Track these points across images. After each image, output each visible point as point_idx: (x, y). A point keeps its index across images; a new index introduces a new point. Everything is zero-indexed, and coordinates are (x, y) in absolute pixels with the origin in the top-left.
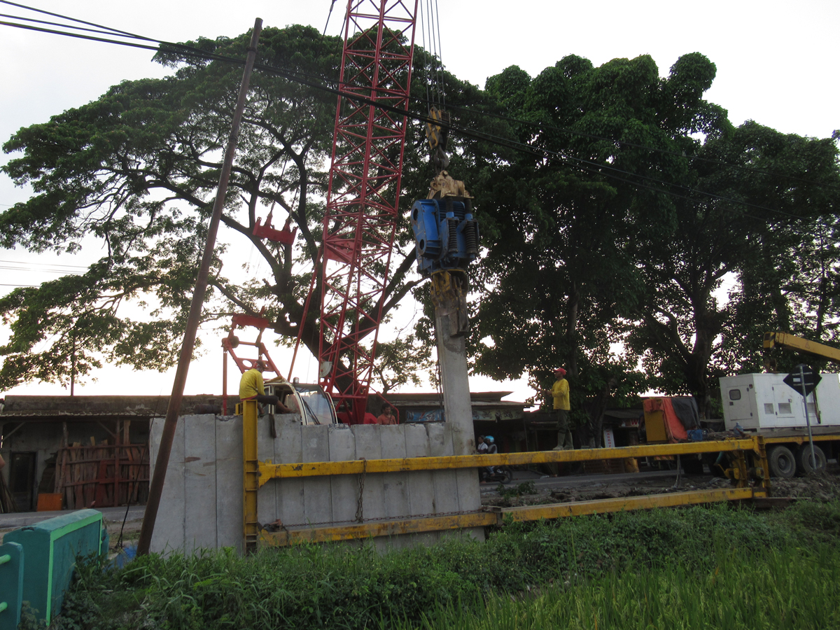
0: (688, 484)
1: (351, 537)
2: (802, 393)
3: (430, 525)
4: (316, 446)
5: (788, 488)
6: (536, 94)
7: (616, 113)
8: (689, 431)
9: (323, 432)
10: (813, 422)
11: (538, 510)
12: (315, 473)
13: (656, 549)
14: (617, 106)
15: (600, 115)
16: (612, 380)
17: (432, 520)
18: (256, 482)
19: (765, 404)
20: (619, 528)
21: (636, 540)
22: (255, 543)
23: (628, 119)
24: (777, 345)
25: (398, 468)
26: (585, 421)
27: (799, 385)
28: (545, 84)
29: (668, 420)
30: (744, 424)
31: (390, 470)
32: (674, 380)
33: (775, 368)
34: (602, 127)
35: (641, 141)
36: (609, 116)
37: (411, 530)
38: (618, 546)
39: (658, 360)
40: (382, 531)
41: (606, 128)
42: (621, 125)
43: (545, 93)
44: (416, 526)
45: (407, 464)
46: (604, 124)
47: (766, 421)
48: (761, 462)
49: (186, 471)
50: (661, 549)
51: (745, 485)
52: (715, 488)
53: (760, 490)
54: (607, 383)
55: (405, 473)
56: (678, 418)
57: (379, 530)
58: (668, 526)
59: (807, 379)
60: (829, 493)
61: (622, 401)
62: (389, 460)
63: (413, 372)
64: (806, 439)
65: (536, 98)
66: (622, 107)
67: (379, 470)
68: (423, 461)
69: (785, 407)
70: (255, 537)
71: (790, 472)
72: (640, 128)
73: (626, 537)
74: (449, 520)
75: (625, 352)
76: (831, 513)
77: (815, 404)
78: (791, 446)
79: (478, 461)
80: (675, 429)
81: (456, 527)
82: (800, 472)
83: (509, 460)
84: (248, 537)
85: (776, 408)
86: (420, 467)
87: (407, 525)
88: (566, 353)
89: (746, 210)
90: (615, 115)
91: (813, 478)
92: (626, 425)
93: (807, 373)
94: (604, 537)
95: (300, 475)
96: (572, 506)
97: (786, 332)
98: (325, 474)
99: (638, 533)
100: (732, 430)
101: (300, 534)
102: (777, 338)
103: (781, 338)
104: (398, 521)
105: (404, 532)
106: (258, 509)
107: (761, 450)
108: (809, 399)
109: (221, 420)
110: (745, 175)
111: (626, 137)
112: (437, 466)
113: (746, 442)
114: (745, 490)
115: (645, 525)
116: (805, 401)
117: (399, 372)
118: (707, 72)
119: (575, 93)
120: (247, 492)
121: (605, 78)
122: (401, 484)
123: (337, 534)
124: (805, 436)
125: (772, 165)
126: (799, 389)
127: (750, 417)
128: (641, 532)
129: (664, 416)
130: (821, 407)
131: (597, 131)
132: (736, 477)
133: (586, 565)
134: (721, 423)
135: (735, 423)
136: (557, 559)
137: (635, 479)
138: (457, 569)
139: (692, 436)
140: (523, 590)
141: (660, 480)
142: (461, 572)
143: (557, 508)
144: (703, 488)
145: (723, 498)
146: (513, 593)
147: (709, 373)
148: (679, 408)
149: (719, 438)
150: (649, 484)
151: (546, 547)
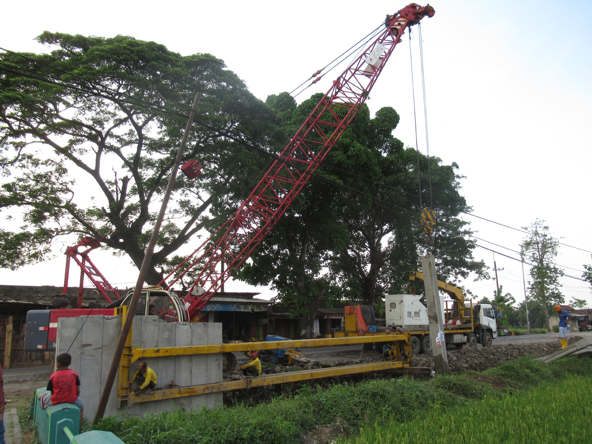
0: (368, 358)
3: (234, 386)
4: (167, 337)
5: (418, 361)
6: (300, 115)
7: (346, 136)
8: (369, 326)
9: (172, 327)
11: (295, 375)
12: (168, 354)
14: (348, 132)
16: (324, 290)
18: (130, 361)
19: (408, 312)
22: (126, 401)
23: (353, 142)
24: (417, 279)
25: (218, 351)
26: (306, 315)
27: (427, 303)
28: (307, 109)
29: (358, 320)
30: (397, 323)
31: (214, 352)
34: (338, 143)
38: (360, 402)
39: (346, 278)
40: (206, 390)
41: (340, 144)
44: (226, 387)
45: (223, 348)
46: (340, 142)
47: (408, 321)
48: (408, 347)
49: (82, 353)
51: (399, 360)
53: (406, 363)
54: (321, 292)
56: (364, 318)
61: (328, 304)
64: (427, 332)
66: (350, 133)
67: (206, 352)
69: (417, 314)
70: (126, 397)
75: (329, 273)
76: (452, 382)
78: (419, 336)
79: (264, 346)
80: (362, 326)
84: (123, 397)
85: (413, 314)
92: (327, 317)
94: (352, 398)
95: (158, 356)
98: (174, 355)
100: (390, 326)
102: (416, 275)
103: (418, 275)
107: (409, 340)
109: (107, 319)
110: (407, 180)
113: (402, 336)
114: (399, 363)
115: (373, 391)
120: (123, 367)
127: (400, 319)
129: (356, 317)
132: (395, 355)
133: (346, 413)
134: (383, 321)
135: (393, 321)
136: (331, 410)
137: (335, 353)
138: (286, 419)
139: (370, 329)
140: (315, 428)
141: (348, 353)
142: (288, 421)
143: (305, 374)
144: (376, 360)
145: (389, 368)
146: (310, 430)
147: (375, 289)
148: (364, 312)
149: (384, 331)
150: (343, 355)
151: (325, 404)
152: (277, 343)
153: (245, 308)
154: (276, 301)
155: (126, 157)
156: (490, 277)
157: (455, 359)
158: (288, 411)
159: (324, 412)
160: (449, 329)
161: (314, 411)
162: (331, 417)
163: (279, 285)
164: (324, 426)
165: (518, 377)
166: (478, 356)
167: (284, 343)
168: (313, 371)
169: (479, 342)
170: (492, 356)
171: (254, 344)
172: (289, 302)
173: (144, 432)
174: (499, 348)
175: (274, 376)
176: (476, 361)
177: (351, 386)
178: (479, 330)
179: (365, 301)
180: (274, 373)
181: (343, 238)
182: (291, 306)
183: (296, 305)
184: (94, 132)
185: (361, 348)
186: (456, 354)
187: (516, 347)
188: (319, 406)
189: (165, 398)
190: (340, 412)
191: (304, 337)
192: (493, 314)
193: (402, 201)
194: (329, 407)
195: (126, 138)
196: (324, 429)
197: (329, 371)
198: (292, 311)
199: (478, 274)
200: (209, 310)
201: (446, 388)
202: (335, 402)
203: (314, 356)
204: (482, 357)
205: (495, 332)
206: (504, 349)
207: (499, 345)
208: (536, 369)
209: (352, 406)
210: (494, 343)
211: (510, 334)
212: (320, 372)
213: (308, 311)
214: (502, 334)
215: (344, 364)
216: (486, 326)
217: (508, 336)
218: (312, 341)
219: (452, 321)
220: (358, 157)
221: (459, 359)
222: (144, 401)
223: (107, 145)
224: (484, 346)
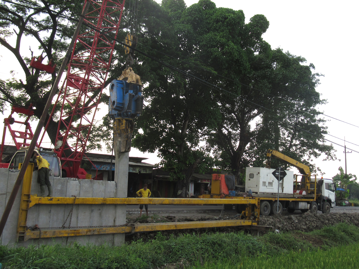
0: (226, 216)
1: (73, 235)
2: (278, 180)
3: (111, 231)
4: (60, 188)
5: (266, 221)
7: (223, 36)
8: (230, 191)
9: (64, 182)
10: (280, 191)
11: (162, 225)
12: (59, 202)
13: (216, 250)
14: (225, 33)
15: (216, 35)
16: (199, 160)
17: (113, 228)
18: (28, 205)
19: (263, 182)
20: (203, 241)
21: (209, 246)
22: (23, 236)
23: (228, 41)
24: (272, 156)
25: (100, 202)
26: (182, 179)
27: (278, 176)
29: (222, 185)
30: (253, 190)
31: (97, 203)
32: (226, 163)
33: (270, 165)
35: (232, 53)
36: (220, 37)
37: (102, 233)
38: (202, 248)
39: (220, 151)
40: (88, 232)
42: (225, 43)
43: (192, 17)
45: (105, 201)
47: (262, 189)
48: (257, 210)
50: (218, 250)
51: (249, 219)
52: (237, 219)
53: (255, 222)
54: (196, 161)
55: (103, 205)
56: (226, 184)
57: (87, 232)
58: (222, 241)
59: (281, 174)
60: (281, 224)
61: (201, 171)
62: (97, 198)
63: (98, 143)
64: (276, 199)
65: (187, 18)
66: (227, 34)
67: (91, 203)
68: (113, 200)
69: (271, 184)
70: (23, 233)
71: (268, 213)
72: (233, 47)
73: (205, 245)
74: (121, 229)
75: (206, 146)
77: (282, 184)
78: (270, 202)
79: (138, 201)
80: (224, 190)
81: (124, 232)
82: (271, 214)
83: (153, 202)
84: (20, 233)
85: (267, 184)
86: (111, 203)
87: (101, 230)
88: (179, 144)
89: (270, 92)
90: (223, 37)
91: (276, 217)
92: (201, 182)
93: (282, 171)
94: (196, 244)
95: (51, 203)
96: (177, 225)
97: (277, 150)
98: (64, 203)
99: (210, 243)
100: (247, 192)
101: (47, 233)
102: (273, 153)
103: (274, 153)
104: (97, 229)
105: (99, 234)
106: (27, 219)
107: (258, 204)
108: (281, 182)
109: (12, 172)
110: (272, 75)
111: (226, 50)
112: (119, 203)
113: (253, 201)
114: (249, 222)
115: (213, 240)
116: (279, 182)
117: (92, 142)
118: (265, 25)
119: (206, 19)
120: (23, 210)
121: (221, 17)
122: (100, 210)
123: (66, 233)
124: (276, 197)
125: (284, 73)
126: (277, 178)
127: (256, 187)
128: (211, 243)
129: (220, 183)
130: (284, 185)
131: (213, 43)
132: (247, 215)
133: (189, 256)
134: (243, 188)
135: (250, 188)
136: (178, 253)
137: (202, 210)
138: (139, 256)
139: (231, 193)
140: (164, 266)
141: (213, 211)
142: (141, 258)
143: (170, 225)
144: (232, 218)
145: (240, 225)
146: (159, 267)
147: (242, 161)
148: (227, 180)
149: (242, 196)
150: (208, 213)
151: (174, 248)
152: (149, 200)
153: (134, 170)
154: (159, 166)
155: (42, 40)
156: (336, 159)
157: (297, 221)
158: (143, 251)
159: (172, 254)
160: (295, 198)
161: (165, 253)
162: (177, 258)
163: (164, 153)
164: (171, 264)
165: (335, 238)
166: (315, 221)
167: (155, 200)
168: (178, 223)
169: (319, 209)
170: (327, 221)
171: (130, 199)
172: (169, 167)
173: (25, 259)
174: (334, 215)
175: (145, 226)
176: (313, 224)
177: (197, 236)
178: (321, 200)
179: (232, 170)
180: (146, 223)
181: (215, 119)
182: (172, 171)
183: (175, 170)
184: (17, 17)
185: (222, 208)
186: (298, 218)
187: (348, 215)
188: (169, 249)
189: (55, 236)
190: (185, 254)
191: (180, 196)
192: (333, 188)
193: (267, 92)
194: (177, 250)
195: (43, 23)
196: (170, 266)
197: (190, 224)
198: (172, 175)
199: (327, 155)
200: (104, 169)
201: (274, 243)
202: (182, 246)
203: (185, 211)
204: (318, 222)
205: (333, 203)
206: (338, 216)
207: (335, 213)
208: (351, 233)
209: (195, 251)
210: (332, 211)
211: (350, 205)
212: (183, 224)
213: (184, 176)
214: (344, 204)
215: (205, 220)
216: (326, 197)
217: (348, 207)
218: (178, 200)
219: (299, 191)
220: (231, 54)
221: (300, 222)
222: (37, 238)
223: (28, 28)
224: (323, 213)
